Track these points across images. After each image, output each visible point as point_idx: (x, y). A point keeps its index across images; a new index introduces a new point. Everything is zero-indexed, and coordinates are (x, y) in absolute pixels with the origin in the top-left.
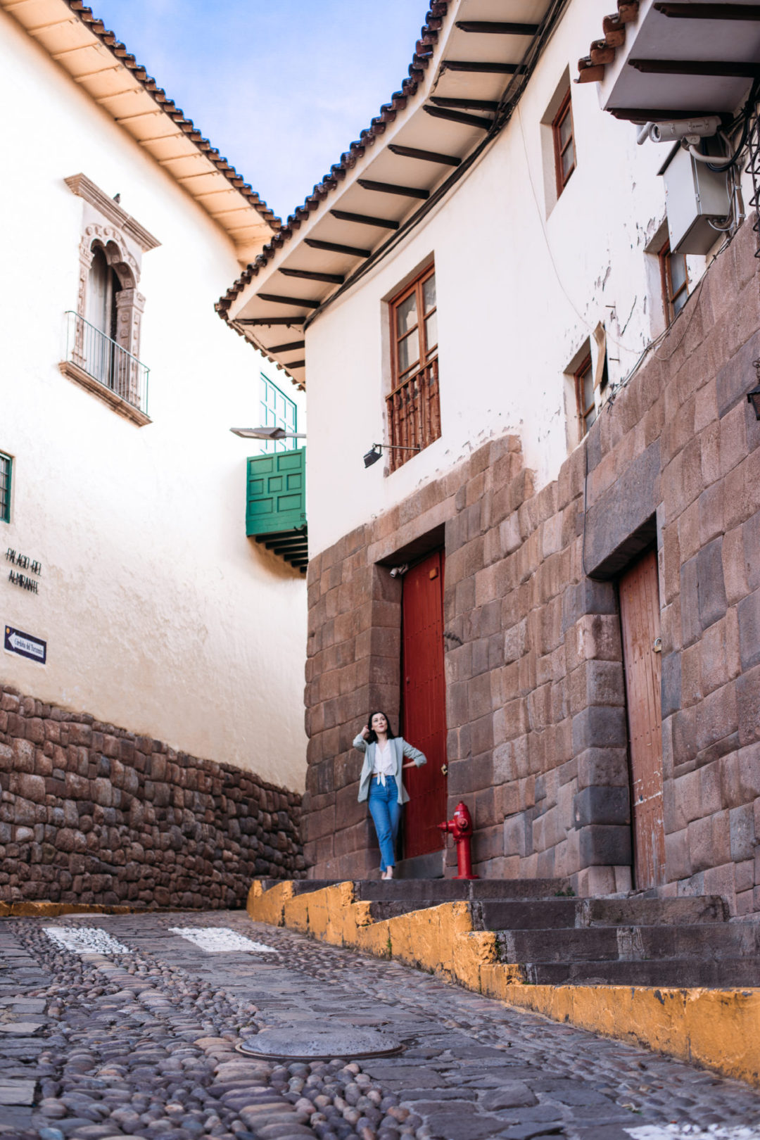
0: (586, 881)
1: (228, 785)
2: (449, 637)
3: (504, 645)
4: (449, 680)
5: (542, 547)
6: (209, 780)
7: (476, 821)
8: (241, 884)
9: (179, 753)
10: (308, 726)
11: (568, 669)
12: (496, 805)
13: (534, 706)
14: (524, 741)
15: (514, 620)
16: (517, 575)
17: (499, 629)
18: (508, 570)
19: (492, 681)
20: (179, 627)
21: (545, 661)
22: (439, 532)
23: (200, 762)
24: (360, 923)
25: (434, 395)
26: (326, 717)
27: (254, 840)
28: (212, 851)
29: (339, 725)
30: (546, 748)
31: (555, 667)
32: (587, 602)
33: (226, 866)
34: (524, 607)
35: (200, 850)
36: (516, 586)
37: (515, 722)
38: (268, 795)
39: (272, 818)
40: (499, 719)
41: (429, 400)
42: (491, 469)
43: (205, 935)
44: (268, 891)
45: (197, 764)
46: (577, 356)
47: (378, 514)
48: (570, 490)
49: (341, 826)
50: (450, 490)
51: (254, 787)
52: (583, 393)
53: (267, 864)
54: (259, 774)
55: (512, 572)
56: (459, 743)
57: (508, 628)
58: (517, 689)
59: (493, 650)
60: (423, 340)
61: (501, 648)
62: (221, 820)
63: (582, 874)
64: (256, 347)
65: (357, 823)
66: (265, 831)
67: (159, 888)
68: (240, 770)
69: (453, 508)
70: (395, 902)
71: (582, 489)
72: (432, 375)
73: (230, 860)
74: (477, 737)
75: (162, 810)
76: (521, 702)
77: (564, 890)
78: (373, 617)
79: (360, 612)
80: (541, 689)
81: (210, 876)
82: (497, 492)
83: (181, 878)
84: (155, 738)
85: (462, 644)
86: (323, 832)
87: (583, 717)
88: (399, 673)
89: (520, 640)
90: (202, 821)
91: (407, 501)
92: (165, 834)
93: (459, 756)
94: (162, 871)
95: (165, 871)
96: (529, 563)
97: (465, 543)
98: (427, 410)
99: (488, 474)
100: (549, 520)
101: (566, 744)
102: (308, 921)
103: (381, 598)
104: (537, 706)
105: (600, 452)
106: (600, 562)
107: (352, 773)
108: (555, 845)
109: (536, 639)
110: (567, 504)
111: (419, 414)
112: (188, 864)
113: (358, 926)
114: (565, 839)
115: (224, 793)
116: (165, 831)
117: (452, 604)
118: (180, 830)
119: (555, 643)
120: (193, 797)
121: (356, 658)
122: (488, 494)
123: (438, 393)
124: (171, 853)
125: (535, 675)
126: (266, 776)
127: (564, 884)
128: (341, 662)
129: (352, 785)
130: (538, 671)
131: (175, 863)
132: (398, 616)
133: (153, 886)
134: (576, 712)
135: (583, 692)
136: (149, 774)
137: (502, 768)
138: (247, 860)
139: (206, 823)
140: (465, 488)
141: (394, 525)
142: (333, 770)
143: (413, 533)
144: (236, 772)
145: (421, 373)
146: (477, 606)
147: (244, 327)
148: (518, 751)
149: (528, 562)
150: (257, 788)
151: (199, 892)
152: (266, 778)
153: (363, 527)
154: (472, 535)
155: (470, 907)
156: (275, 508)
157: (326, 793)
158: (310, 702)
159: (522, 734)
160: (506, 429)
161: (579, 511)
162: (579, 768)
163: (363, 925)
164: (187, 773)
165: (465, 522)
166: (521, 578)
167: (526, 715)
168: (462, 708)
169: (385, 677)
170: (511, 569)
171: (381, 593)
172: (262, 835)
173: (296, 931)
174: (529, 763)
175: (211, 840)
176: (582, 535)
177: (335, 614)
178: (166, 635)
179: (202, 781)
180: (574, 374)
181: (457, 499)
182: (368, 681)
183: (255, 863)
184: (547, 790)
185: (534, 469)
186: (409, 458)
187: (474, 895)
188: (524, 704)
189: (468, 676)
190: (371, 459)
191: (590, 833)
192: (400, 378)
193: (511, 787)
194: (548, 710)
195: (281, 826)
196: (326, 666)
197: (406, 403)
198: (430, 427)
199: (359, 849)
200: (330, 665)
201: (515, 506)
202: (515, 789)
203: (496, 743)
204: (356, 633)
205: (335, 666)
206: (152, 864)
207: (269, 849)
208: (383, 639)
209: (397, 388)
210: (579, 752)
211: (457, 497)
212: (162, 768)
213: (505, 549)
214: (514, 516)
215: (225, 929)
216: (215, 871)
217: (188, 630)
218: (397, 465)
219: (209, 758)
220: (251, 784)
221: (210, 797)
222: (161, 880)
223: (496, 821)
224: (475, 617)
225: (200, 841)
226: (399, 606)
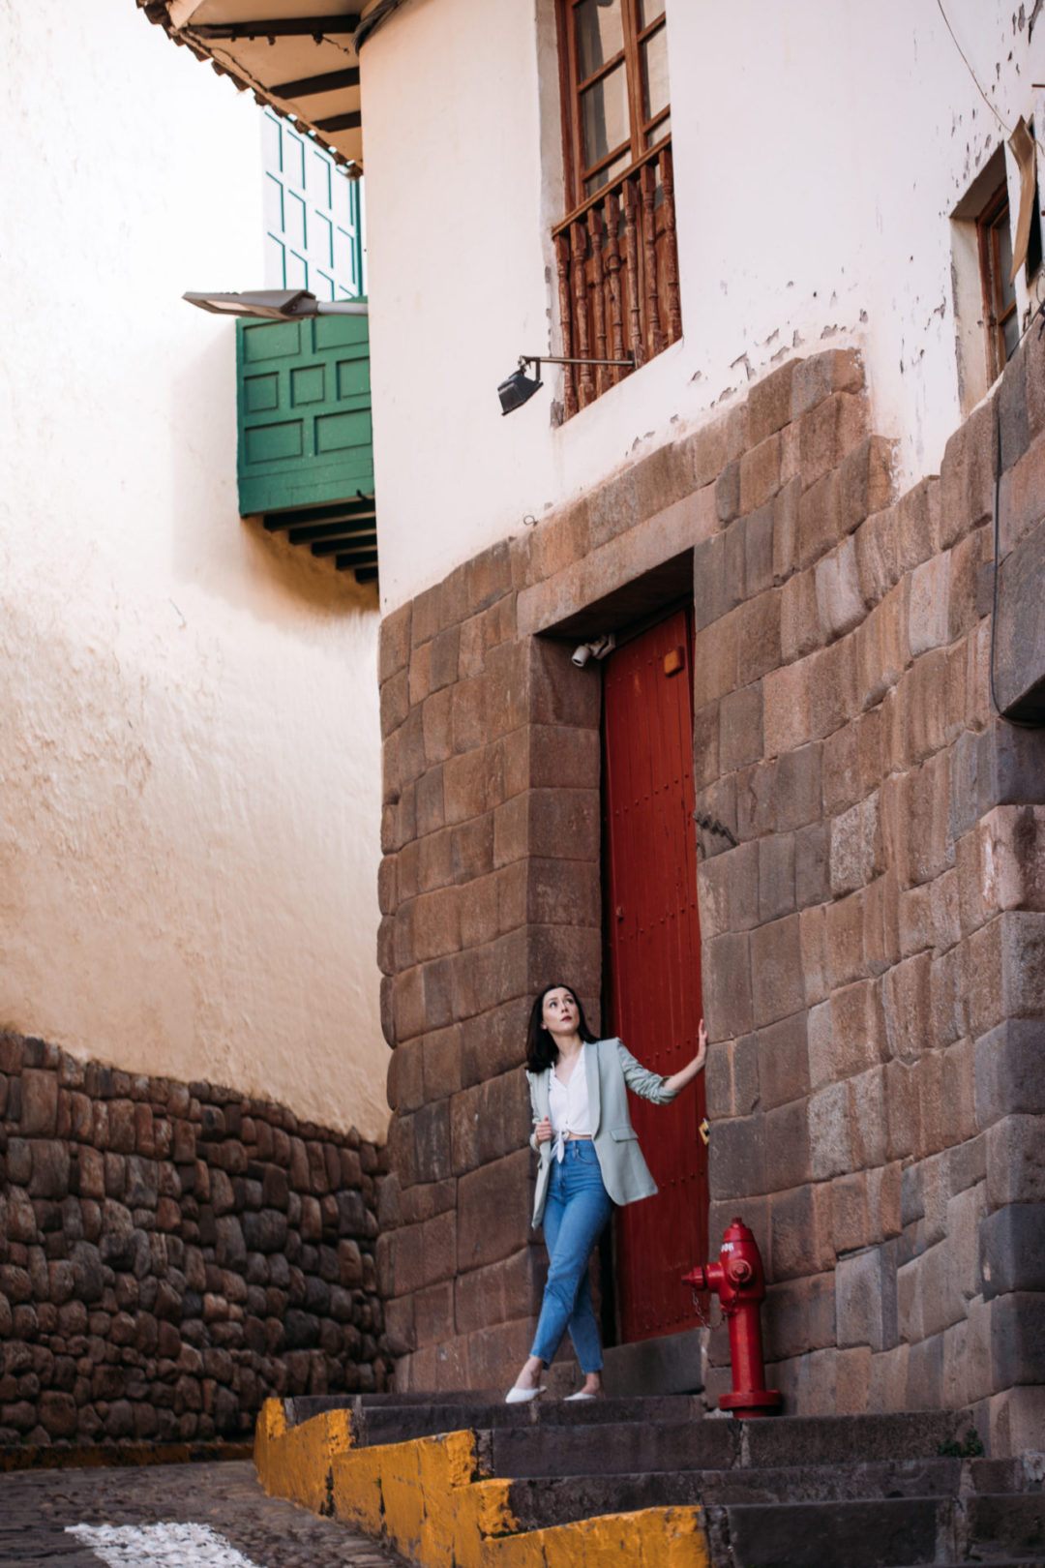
0: (1004, 1420)
1: (212, 1135)
2: (705, 825)
3: (828, 852)
4: (708, 927)
5: (907, 631)
6: (164, 1125)
7: (774, 1263)
8: (250, 1374)
9: (88, 1064)
10: (389, 1020)
11: (964, 927)
12: (818, 1229)
13: (896, 1003)
14: (877, 1080)
15: (851, 795)
16: (855, 688)
17: (817, 813)
18: (835, 676)
19: (803, 938)
20: (78, 757)
21: (916, 902)
22: (680, 568)
23: (141, 1083)
24: (489, 1529)
25: (663, 232)
26: (429, 1001)
27: (281, 1264)
28: (178, 1299)
29: (461, 1020)
30: (922, 1104)
31: (937, 915)
32: (1000, 776)
33: (213, 1333)
34: (873, 766)
35: (147, 1297)
36: (854, 714)
37: (857, 1035)
38: (310, 1152)
39: (323, 1209)
40: (820, 1023)
41: (653, 243)
42: (794, 428)
43: (147, 1548)
44: (297, 1428)
45: (133, 1088)
46: (977, 182)
47: (540, 515)
48: (964, 504)
49: (469, 1262)
50: (704, 471)
51: (274, 1135)
52: (997, 266)
53: (314, 1321)
54: (288, 1103)
55: (846, 682)
56: (733, 1080)
57: (839, 813)
58: (860, 959)
59: (805, 863)
60: (637, 91)
61: (822, 859)
62: (197, 1221)
63: (997, 1401)
64: (241, 85)
65: (507, 1256)
66: (305, 1241)
67: (50, 1394)
68: (242, 1097)
69: (711, 516)
70: (566, 1479)
71: (989, 508)
72: (659, 180)
73: (223, 1317)
74: (772, 1065)
75: (52, 1206)
76: (870, 989)
77: (959, 1438)
78: (532, 766)
79: (502, 752)
80: (908, 963)
81: (174, 1358)
82: (808, 487)
83: (102, 1368)
84: (28, 1034)
85: (734, 844)
86: (430, 1274)
87: (996, 1043)
88: (598, 895)
89: (863, 844)
90: (149, 1228)
91: (606, 490)
92: (58, 1264)
93: (734, 1110)
94: (56, 1354)
95: (65, 1354)
96: (882, 666)
97: (738, 602)
98: (649, 267)
99: (789, 439)
100: (922, 566)
101: (963, 1100)
102: (383, 1510)
103: (551, 717)
104: (901, 1003)
105: (1026, 425)
106: (1026, 687)
107: (492, 1136)
108: (942, 1329)
109: (897, 845)
110: (959, 537)
111: (631, 276)
112: (118, 1334)
113: (484, 1535)
114: (964, 1318)
115: (202, 1156)
116: (61, 1257)
117: (712, 746)
118: (95, 1253)
119: (936, 862)
120: (127, 1170)
121: (497, 863)
122: (788, 488)
123: (673, 229)
124: (76, 1309)
125: (896, 930)
126: (304, 1107)
127: (958, 1423)
128: (462, 870)
129: (493, 1165)
130: (903, 921)
131: (88, 1331)
132: (593, 760)
133: (35, 1390)
134: (981, 1030)
135: (994, 984)
136: (18, 1120)
137: (828, 1141)
138: (263, 1315)
139: (160, 1230)
140: (735, 468)
141: (577, 546)
142: (449, 1129)
143: (622, 567)
144: (230, 1102)
145: (633, 176)
146: (768, 755)
147: (210, 43)
148: (863, 1104)
149: (878, 660)
150: (285, 1139)
151: (147, 1398)
152: (306, 1112)
153: (505, 545)
154: (754, 585)
155: (703, 1518)
156: (309, 445)
157: (435, 1181)
158: (392, 962)
159: (872, 1064)
160: (828, 332)
161: (983, 558)
162: (988, 1159)
163: (494, 1535)
164: (109, 1113)
165: (738, 550)
166: (865, 696)
167: (881, 1021)
168: (738, 995)
169: (566, 908)
170: (842, 674)
171: (551, 707)
172: (301, 1251)
173: (357, 1532)
174: (888, 1134)
175: (174, 1271)
176: (989, 617)
177: (444, 754)
178: (47, 780)
179: (146, 1129)
180: (977, 220)
181: (719, 495)
182: (524, 919)
183: (283, 1322)
184: (926, 1201)
185: (890, 436)
186: (609, 384)
187: (752, 1453)
188: (876, 996)
189: (749, 921)
190: (517, 393)
191: (1013, 1310)
192: (586, 181)
193: (848, 1188)
194: (925, 1017)
195: (345, 1227)
196: (426, 877)
197: (600, 247)
198: (657, 310)
199: (512, 1317)
200: (436, 877)
201: (848, 524)
202: (858, 1191)
203: (814, 1084)
204: (494, 801)
205: (449, 879)
206: (32, 1338)
207: (316, 1282)
208: (558, 817)
209: (580, 208)
210: (990, 1122)
211: (718, 489)
212: (48, 1104)
213: (827, 625)
214: (845, 549)
215: (195, 1527)
216: (186, 1346)
217: (103, 763)
218: (582, 398)
219: (162, 1073)
220: (268, 1129)
221: (169, 1167)
222: (54, 1374)
223: (819, 1264)
224: (763, 781)
225: (146, 1276)
226: (594, 736)
